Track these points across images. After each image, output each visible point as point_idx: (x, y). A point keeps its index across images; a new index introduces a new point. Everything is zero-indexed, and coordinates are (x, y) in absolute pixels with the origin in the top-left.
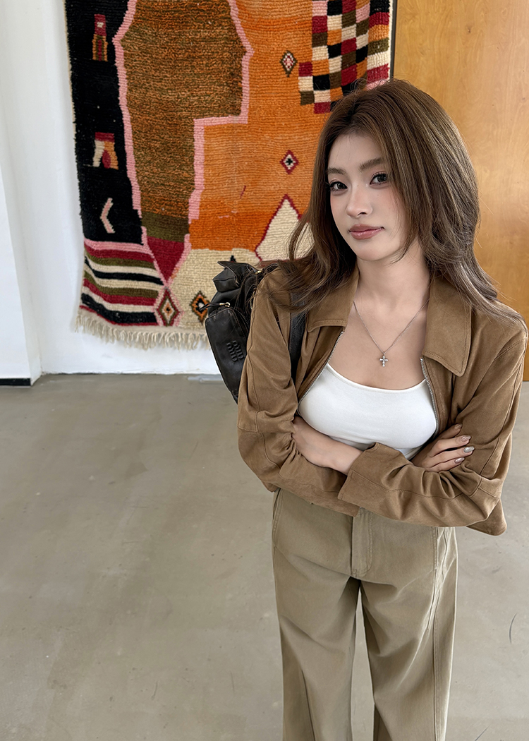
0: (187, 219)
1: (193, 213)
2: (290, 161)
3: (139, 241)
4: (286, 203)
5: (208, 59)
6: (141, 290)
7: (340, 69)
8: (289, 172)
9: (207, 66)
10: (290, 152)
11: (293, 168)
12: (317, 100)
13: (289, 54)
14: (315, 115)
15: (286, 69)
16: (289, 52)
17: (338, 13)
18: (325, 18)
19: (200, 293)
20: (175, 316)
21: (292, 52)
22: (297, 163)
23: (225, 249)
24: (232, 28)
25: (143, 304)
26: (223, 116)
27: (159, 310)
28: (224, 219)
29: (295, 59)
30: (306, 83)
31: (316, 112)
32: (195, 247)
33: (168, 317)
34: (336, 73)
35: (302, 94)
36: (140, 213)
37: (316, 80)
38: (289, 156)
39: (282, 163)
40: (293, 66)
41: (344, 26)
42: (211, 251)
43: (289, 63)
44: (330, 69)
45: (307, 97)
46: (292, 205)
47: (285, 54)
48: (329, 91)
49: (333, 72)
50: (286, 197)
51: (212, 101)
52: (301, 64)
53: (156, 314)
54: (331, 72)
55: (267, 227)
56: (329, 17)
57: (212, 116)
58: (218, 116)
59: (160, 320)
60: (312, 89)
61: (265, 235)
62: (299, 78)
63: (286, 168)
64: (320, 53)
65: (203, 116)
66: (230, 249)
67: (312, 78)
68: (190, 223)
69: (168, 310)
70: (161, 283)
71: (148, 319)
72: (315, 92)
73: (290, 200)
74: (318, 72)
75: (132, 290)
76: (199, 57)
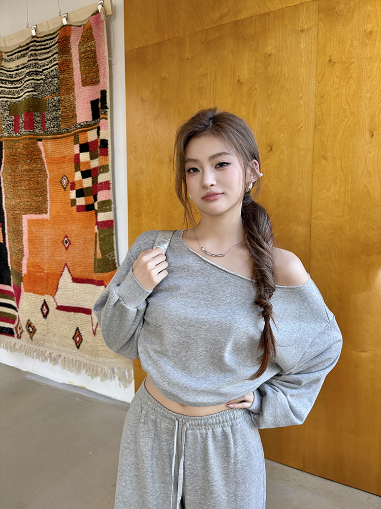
0: (22, 274)
1: (24, 271)
2: (66, 242)
3: (10, 285)
4: (66, 268)
5: (28, 181)
6: (9, 314)
7: (91, 185)
8: (67, 249)
9: (27, 185)
10: (66, 236)
11: (68, 246)
12: (78, 204)
13: (65, 177)
14: (77, 213)
15: (63, 186)
16: (65, 176)
17: (86, 151)
18: (79, 154)
19: (29, 320)
20: (21, 333)
21: (67, 176)
22: (70, 244)
23: (41, 294)
24: (43, 164)
25: (9, 323)
26: (40, 214)
27: (16, 328)
28: (40, 276)
29: (68, 180)
30: (73, 194)
31: (77, 211)
32: (26, 291)
33: (19, 332)
34: (88, 188)
35: (71, 200)
36: (10, 268)
37: (77, 191)
38: (66, 239)
39: (63, 242)
40: (67, 185)
41: (91, 159)
42: (34, 294)
43: (65, 182)
44: (84, 185)
45: (73, 202)
46: (69, 270)
47: (63, 177)
48: (83, 198)
49: (86, 187)
50: (66, 265)
51: (31, 205)
52: (71, 183)
53: (14, 330)
54: (84, 187)
55: (58, 283)
56: (80, 154)
57: (32, 213)
58: (36, 214)
59: (16, 335)
60: (75, 197)
61: (57, 288)
62: (71, 191)
63: (65, 246)
64: (78, 176)
65: (26, 214)
66: (43, 295)
67: (75, 191)
68: (23, 275)
69: (20, 328)
70: (17, 311)
71: (10, 332)
72: (77, 199)
73: (68, 267)
74: (78, 187)
75: (5, 313)
76: (24, 180)
